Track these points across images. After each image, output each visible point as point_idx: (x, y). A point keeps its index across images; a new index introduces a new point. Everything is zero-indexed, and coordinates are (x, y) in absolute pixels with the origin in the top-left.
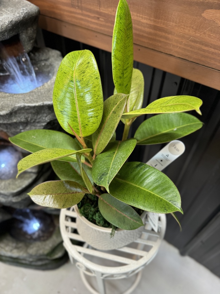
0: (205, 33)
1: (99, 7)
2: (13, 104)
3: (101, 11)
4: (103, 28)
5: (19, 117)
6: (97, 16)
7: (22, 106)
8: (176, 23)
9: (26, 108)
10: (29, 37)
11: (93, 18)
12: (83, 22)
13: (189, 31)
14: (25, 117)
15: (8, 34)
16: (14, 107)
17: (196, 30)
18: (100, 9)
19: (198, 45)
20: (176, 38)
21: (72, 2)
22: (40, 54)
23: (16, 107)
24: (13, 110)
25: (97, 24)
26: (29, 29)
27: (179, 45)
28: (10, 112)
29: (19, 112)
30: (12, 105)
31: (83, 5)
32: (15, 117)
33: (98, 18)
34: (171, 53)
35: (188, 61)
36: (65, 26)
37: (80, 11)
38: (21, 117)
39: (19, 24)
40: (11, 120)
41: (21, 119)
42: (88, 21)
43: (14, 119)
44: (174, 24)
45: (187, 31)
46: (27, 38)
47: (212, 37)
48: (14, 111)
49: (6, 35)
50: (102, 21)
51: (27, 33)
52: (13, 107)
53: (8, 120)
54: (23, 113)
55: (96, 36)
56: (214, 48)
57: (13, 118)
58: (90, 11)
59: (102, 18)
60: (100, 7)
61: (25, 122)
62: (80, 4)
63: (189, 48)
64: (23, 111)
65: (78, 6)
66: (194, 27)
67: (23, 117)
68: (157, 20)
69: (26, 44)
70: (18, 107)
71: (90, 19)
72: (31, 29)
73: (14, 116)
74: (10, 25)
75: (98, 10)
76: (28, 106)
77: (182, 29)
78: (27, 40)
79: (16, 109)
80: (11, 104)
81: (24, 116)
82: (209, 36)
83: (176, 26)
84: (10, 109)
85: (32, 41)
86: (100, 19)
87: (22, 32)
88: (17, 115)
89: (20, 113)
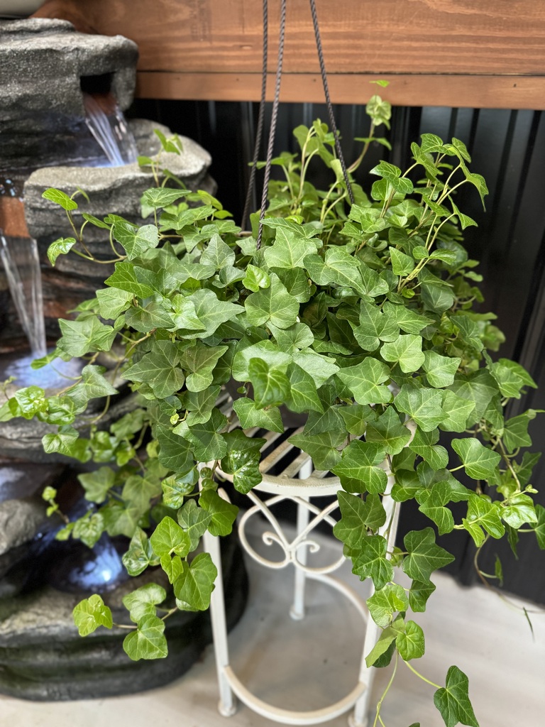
0: (411, 23)
1: (241, 29)
2: (113, 176)
3: (246, 33)
4: (248, 62)
5: (122, 202)
6: (239, 43)
7: (131, 178)
8: (367, 20)
9: (137, 182)
10: (127, 82)
11: (232, 49)
12: (213, 62)
13: (388, 25)
14: (134, 203)
15: (103, 61)
16: (116, 180)
17: (398, 21)
18: (243, 31)
19: (406, 43)
20: (370, 42)
21: (193, 32)
22: (137, 124)
23: (120, 180)
24: (114, 185)
25: (238, 58)
26: (128, 69)
27: (378, 52)
28: (110, 188)
29: (124, 191)
30: (111, 178)
31: (214, 32)
32: (116, 202)
33: (241, 46)
34: (367, 70)
35: (395, 74)
36: (179, 79)
37: (207, 44)
38: (126, 203)
39: (118, 53)
40: (108, 208)
41: (126, 206)
42: (222, 58)
43: (113, 206)
44: (365, 22)
45: (385, 27)
46: (125, 83)
47: (423, 25)
48: (115, 187)
49: (101, 64)
50: (247, 50)
51: (125, 75)
52: (114, 180)
53: (102, 209)
54: (130, 195)
55: (238, 80)
56: (429, 41)
57: (112, 204)
58: (226, 38)
59: (247, 46)
60: (243, 27)
61: (132, 213)
62: (207, 33)
63: (393, 52)
64: (131, 190)
65: (205, 37)
66: (395, 18)
67: (130, 204)
68: (339, 23)
69: (122, 94)
70: (124, 179)
71: (225, 53)
72: (130, 71)
73: (114, 200)
74: (106, 50)
75: (241, 33)
76: (142, 178)
77: (378, 26)
78: (123, 87)
79: (120, 184)
80: (109, 177)
81: (132, 202)
82: (418, 24)
83: (368, 24)
84: (110, 183)
85: (131, 92)
86: (245, 48)
87: (118, 72)
88: (120, 199)
89: (124, 195)
